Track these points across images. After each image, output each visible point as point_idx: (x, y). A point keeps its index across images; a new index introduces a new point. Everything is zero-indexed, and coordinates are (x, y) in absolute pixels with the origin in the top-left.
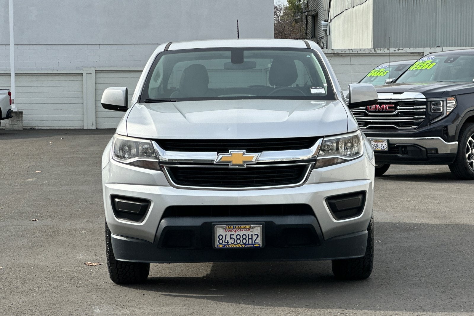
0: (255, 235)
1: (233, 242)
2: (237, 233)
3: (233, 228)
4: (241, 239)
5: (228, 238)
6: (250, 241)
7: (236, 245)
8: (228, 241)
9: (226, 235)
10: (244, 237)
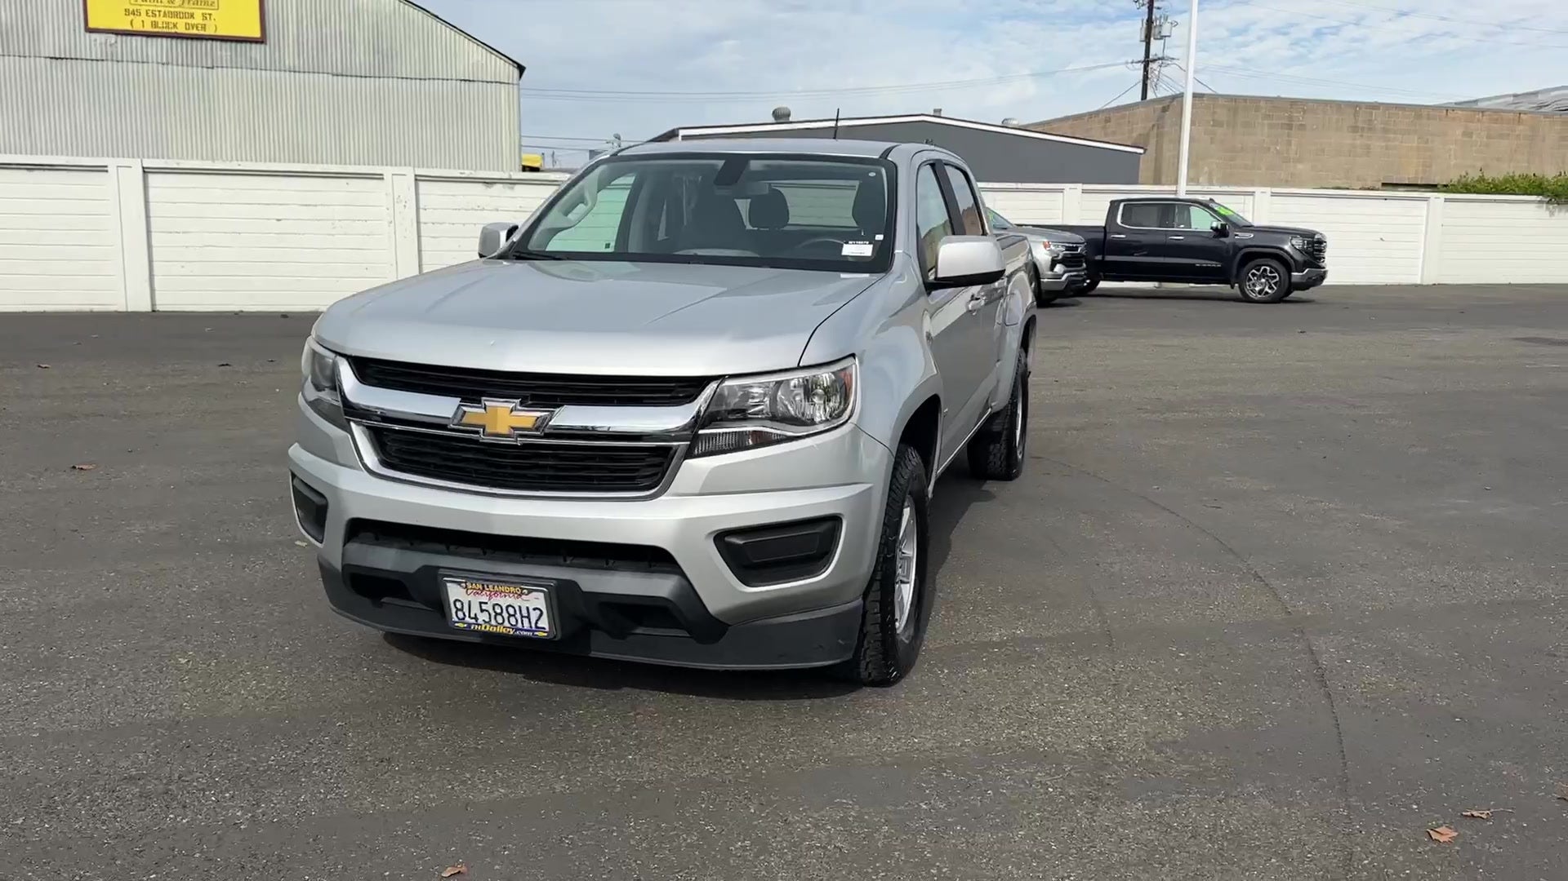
0: (534, 609)
1: (487, 620)
2: (495, 600)
3: (481, 588)
4: (505, 615)
5: (475, 610)
6: (526, 621)
7: (495, 628)
8: (476, 615)
9: (470, 602)
10: (511, 611)
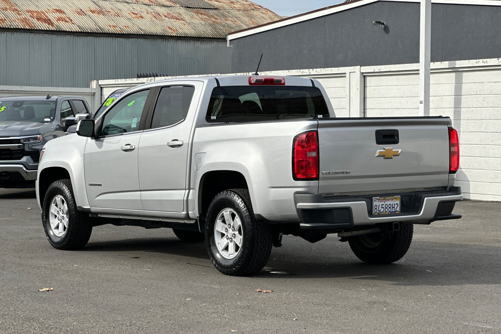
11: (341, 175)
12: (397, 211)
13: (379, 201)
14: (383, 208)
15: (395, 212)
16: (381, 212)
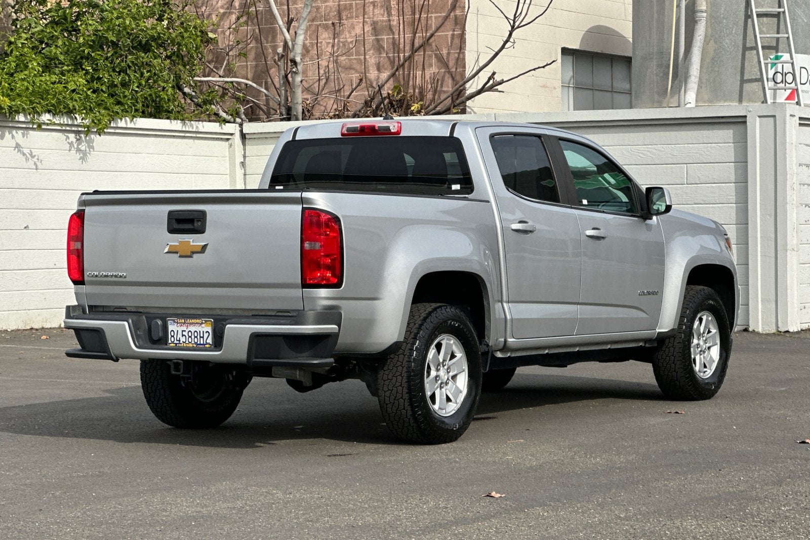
11: (114, 279)
12: (209, 344)
13: (178, 325)
14: (184, 337)
15: (205, 345)
16: (181, 342)
